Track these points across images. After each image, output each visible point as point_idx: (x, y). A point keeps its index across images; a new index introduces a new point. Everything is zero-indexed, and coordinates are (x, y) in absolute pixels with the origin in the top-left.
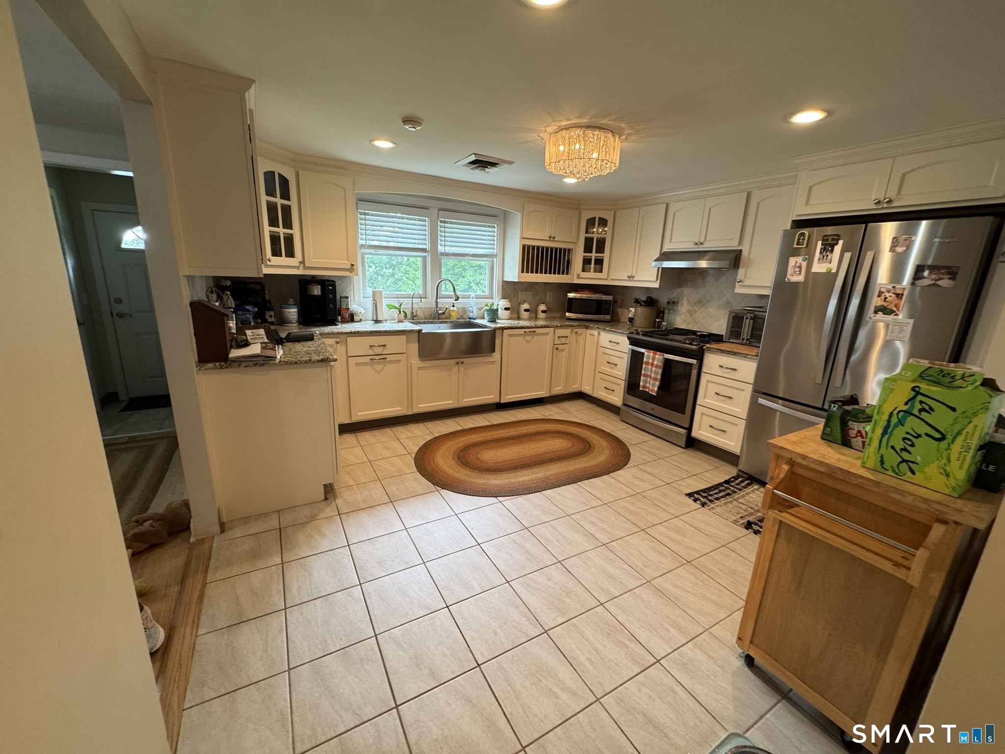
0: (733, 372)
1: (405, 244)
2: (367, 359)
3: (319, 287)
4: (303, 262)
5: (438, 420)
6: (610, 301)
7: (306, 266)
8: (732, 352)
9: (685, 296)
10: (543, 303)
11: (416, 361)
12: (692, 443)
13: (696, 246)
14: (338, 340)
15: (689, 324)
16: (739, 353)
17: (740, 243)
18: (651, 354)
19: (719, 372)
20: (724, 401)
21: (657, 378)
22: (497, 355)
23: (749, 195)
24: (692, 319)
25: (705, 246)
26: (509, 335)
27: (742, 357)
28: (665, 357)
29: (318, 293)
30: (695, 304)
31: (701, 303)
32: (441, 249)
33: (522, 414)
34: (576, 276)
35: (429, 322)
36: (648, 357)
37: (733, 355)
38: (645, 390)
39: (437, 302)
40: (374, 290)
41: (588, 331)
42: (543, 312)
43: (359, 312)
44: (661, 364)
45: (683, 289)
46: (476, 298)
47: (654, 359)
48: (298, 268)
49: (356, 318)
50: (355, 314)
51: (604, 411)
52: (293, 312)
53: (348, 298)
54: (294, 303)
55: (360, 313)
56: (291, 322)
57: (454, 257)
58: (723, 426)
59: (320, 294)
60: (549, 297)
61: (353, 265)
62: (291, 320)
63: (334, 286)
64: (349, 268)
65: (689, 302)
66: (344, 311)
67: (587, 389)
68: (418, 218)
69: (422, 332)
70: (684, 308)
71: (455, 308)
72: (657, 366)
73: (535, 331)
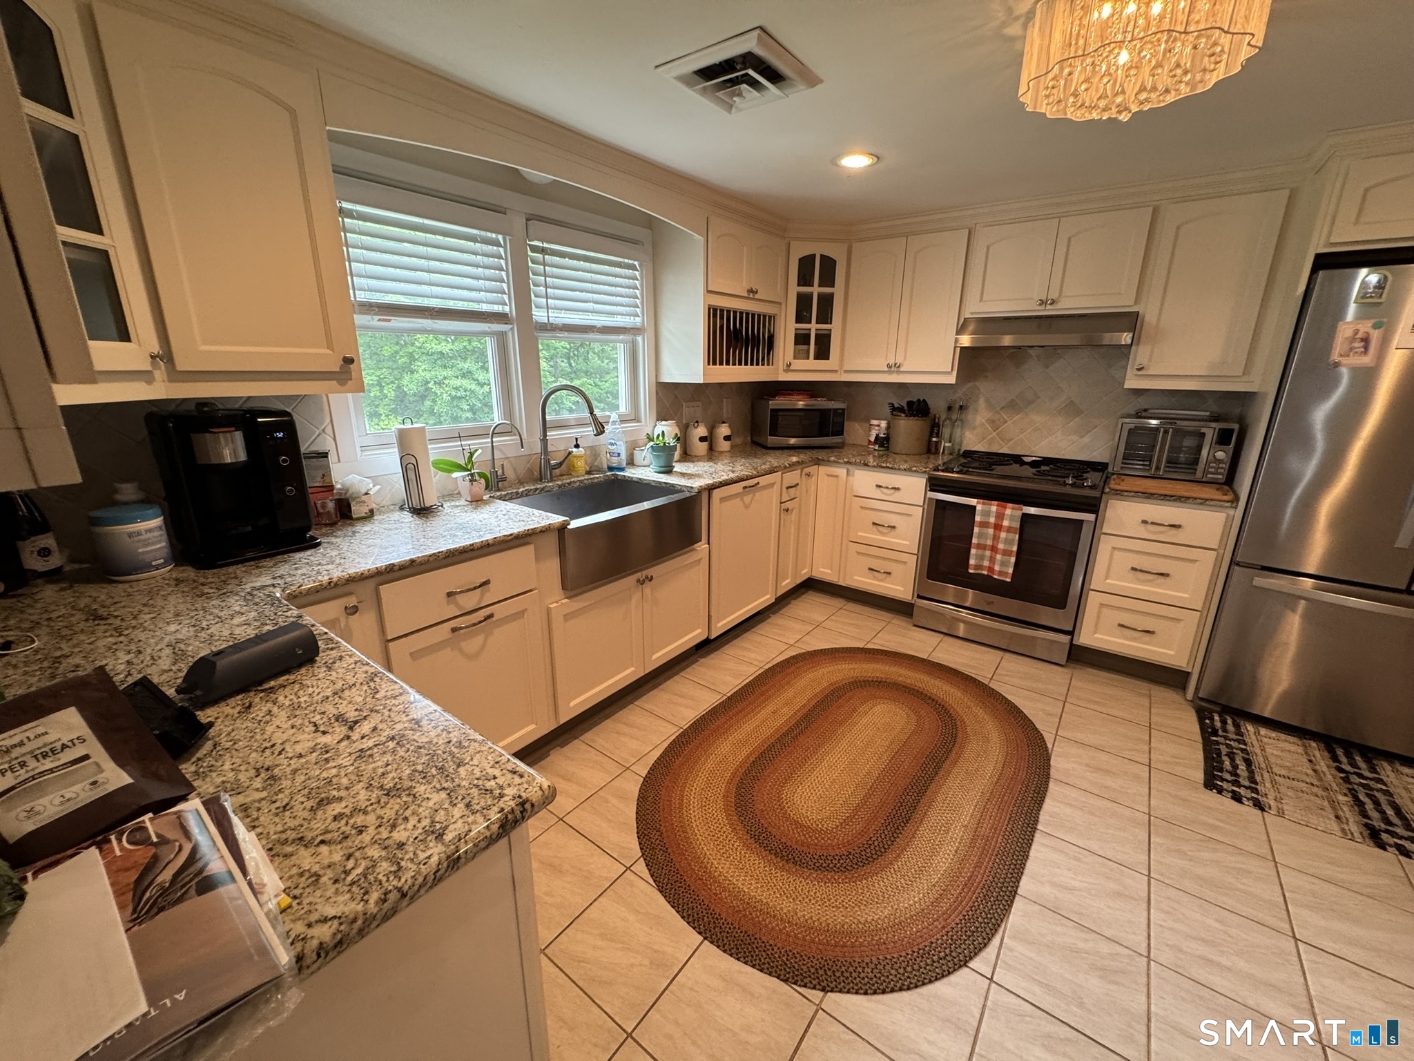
0: (1174, 531)
1: (466, 304)
2: (444, 631)
3: (239, 436)
4: (166, 356)
5: (607, 717)
6: (844, 410)
7: (179, 367)
8: (1172, 496)
9: (981, 396)
10: (724, 422)
11: (558, 603)
12: (1081, 657)
13: (1043, 307)
14: (352, 601)
15: (991, 442)
16: (1188, 498)
17: (1137, 301)
18: (994, 508)
19: (1143, 532)
20: (1150, 581)
21: (1012, 551)
22: (702, 546)
23: (1156, 211)
24: (997, 434)
25: (1059, 306)
26: (723, 500)
27: (1195, 504)
28: (1024, 511)
29: (235, 452)
30: (1003, 408)
31: (1013, 406)
32: (539, 315)
33: (749, 650)
34: (781, 367)
35: (536, 489)
36: (987, 514)
37: (1175, 500)
38: (979, 572)
39: (544, 440)
40: (402, 426)
41: (822, 468)
42: (727, 438)
43: (364, 491)
44: (1017, 525)
45: (977, 384)
46: (622, 421)
47: (1000, 516)
48: (144, 376)
49: (358, 510)
50: (354, 499)
51: (883, 613)
52: (150, 531)
53: (325, 455)
54: (141, 496)
55: (366, 494)
56: (147, 567)
57: (566, 334)
58: (1149, 624)
59: (243, 456)
60: (727, 408)
61: (349, 361)
62: (147, 558)
63: (289, 427)
64: (338, 370)
65: (990, 406)
66: (319, 496)
67: (825, 572)
68: (480, 236)
69: (569, 527)
70: (980, 416)
71: (580, 449)
72: (1009, 530)
73: (758, 483)
